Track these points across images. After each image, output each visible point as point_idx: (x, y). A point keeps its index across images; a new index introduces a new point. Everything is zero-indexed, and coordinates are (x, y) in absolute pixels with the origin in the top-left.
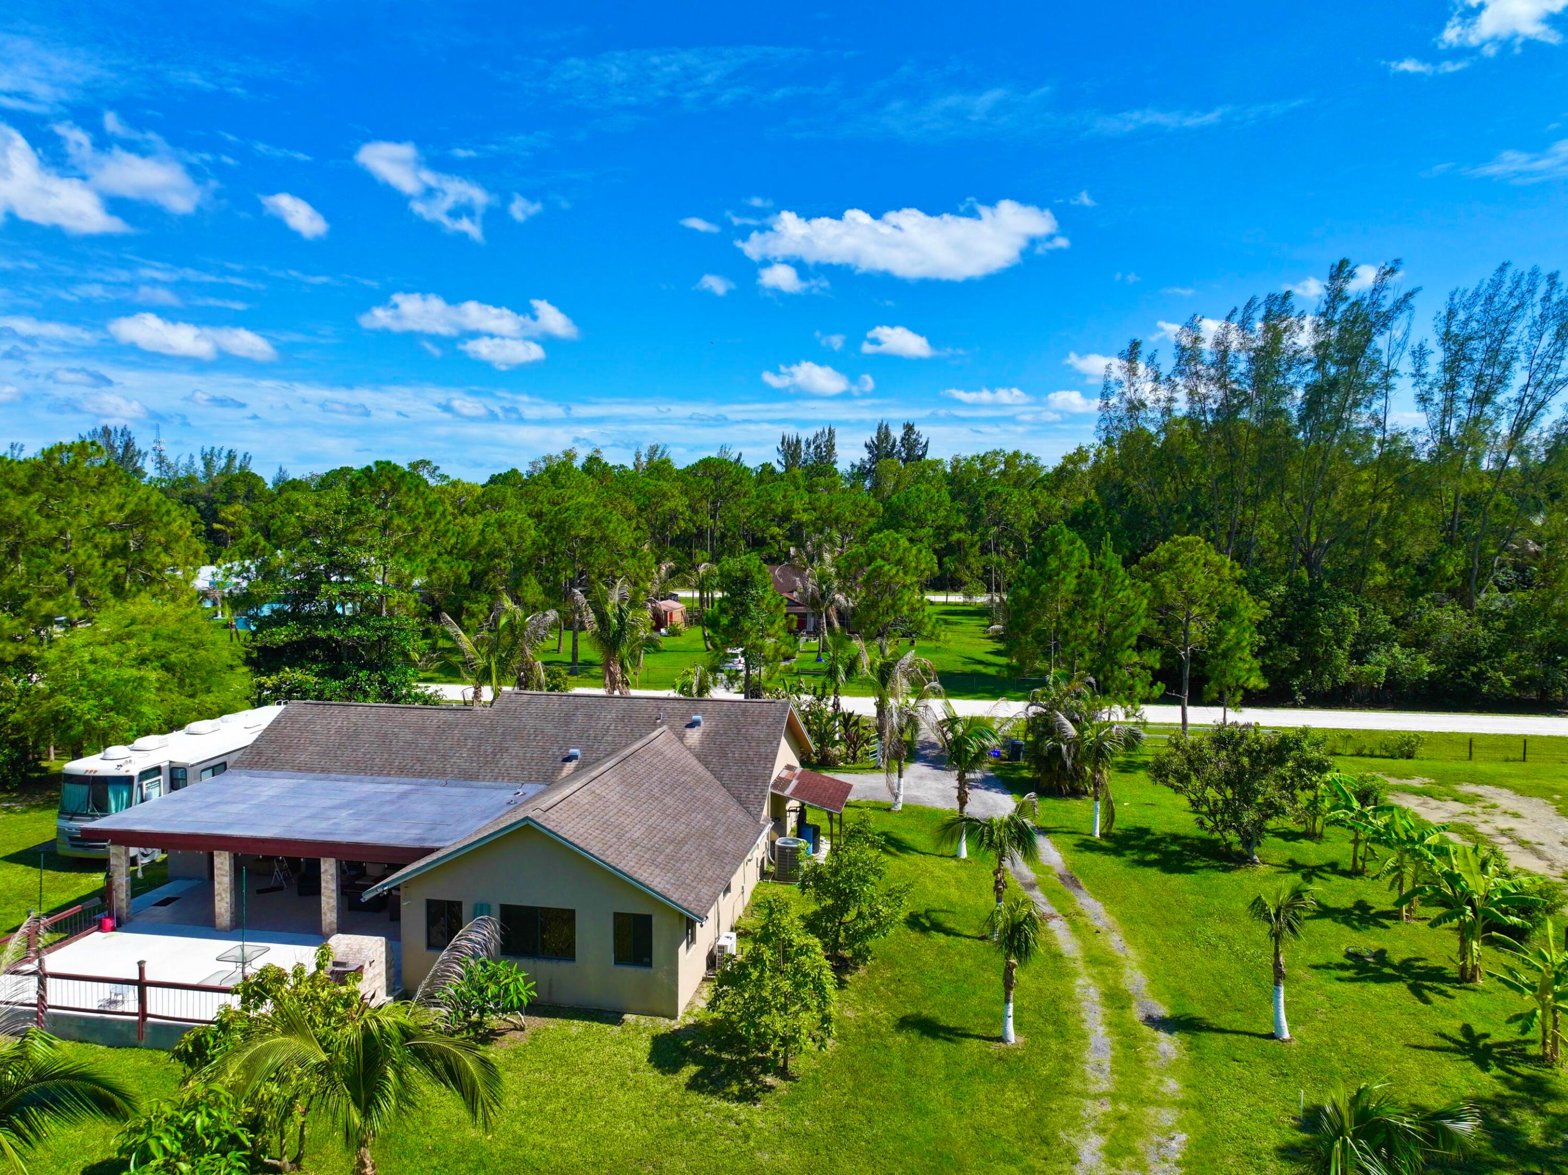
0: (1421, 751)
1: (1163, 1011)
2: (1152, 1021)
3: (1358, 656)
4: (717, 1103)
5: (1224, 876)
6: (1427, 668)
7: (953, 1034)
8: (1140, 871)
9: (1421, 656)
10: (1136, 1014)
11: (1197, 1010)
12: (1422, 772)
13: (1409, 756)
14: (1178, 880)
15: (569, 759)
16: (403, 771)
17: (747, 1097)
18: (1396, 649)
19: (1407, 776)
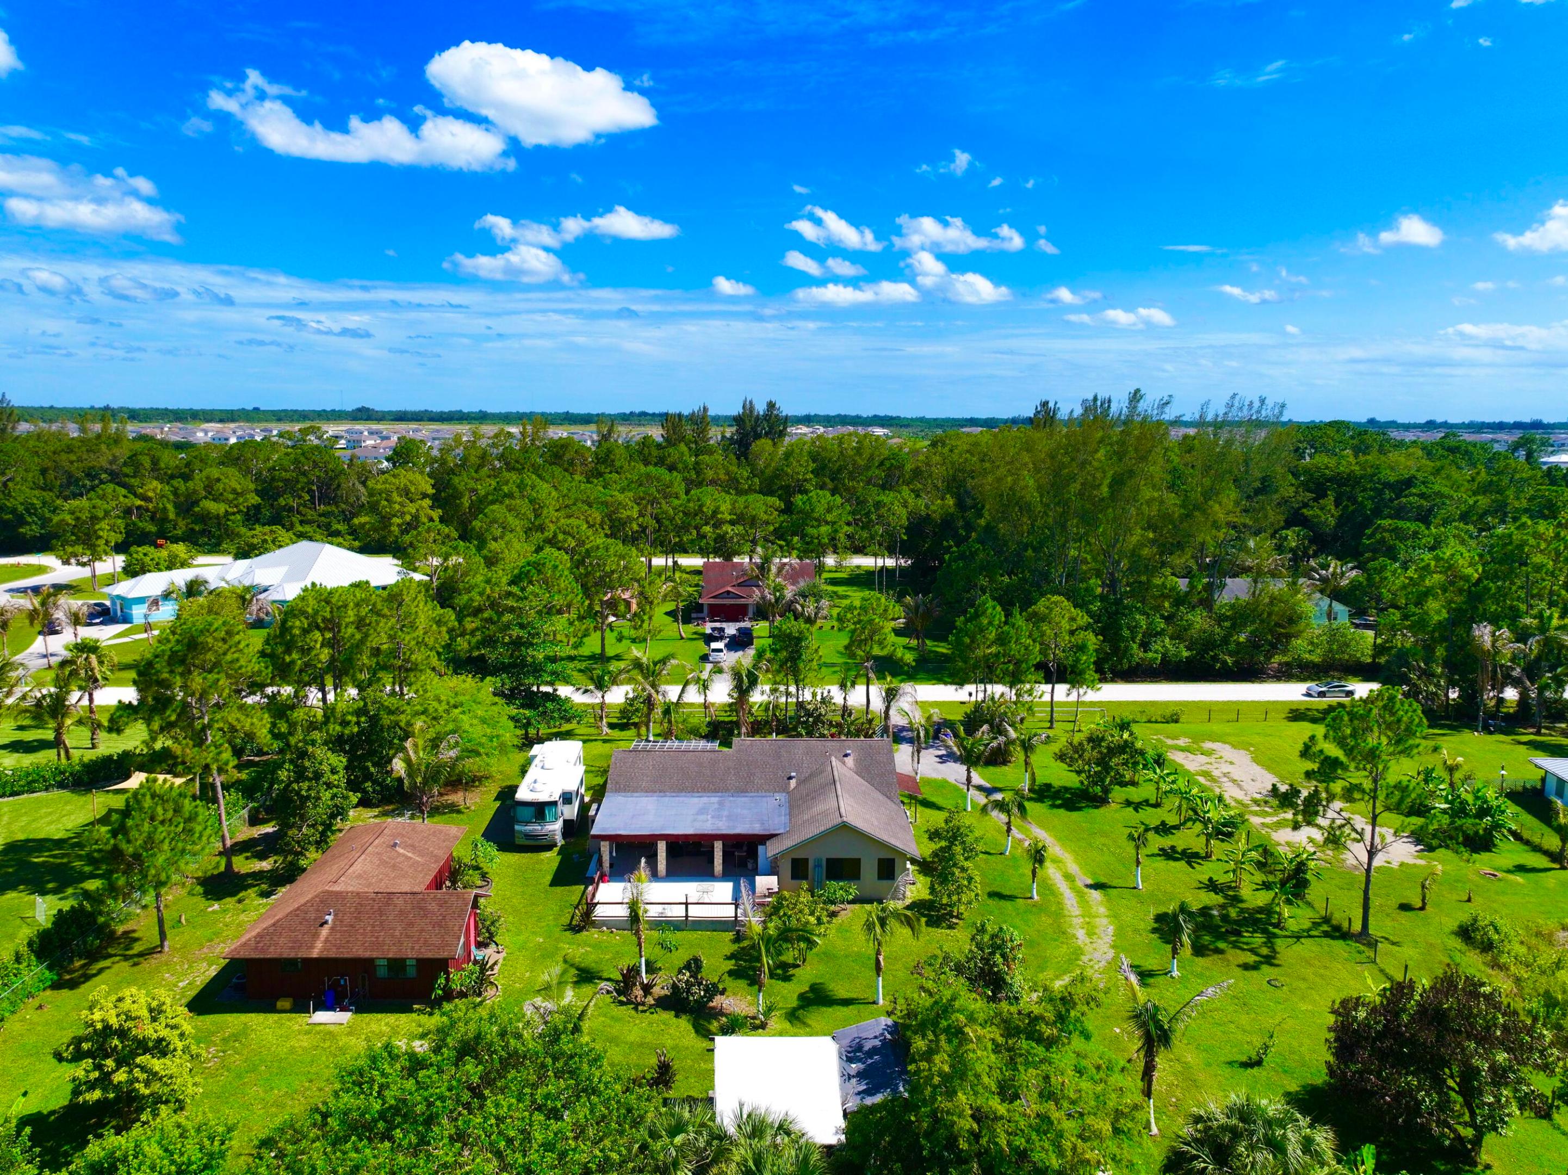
0: (1183, 718)
1: (1090, 881)
2: (1088, 886)
3: (1145, 646)
4: (940, 931)
5: (1096, 811)
6: (1185, 654)
7: (1011, 898)
8: (1055, 811)
9: (1182, 646)
10: (1080, 884)
11: (1103, 880)
12: (1185, 735)
13: (1176, 721)
14: (1075, 814)
15: (790, 778)
16: (704, 790)
17: (951, 927)
18: (1167, 640)
19: (1176, 738)
